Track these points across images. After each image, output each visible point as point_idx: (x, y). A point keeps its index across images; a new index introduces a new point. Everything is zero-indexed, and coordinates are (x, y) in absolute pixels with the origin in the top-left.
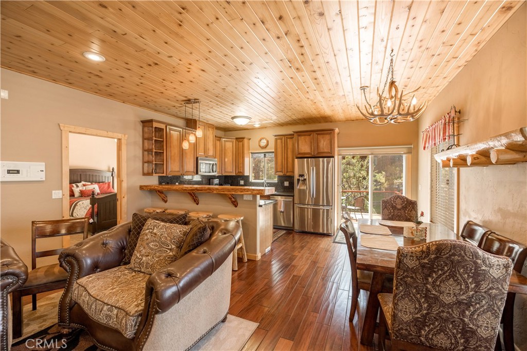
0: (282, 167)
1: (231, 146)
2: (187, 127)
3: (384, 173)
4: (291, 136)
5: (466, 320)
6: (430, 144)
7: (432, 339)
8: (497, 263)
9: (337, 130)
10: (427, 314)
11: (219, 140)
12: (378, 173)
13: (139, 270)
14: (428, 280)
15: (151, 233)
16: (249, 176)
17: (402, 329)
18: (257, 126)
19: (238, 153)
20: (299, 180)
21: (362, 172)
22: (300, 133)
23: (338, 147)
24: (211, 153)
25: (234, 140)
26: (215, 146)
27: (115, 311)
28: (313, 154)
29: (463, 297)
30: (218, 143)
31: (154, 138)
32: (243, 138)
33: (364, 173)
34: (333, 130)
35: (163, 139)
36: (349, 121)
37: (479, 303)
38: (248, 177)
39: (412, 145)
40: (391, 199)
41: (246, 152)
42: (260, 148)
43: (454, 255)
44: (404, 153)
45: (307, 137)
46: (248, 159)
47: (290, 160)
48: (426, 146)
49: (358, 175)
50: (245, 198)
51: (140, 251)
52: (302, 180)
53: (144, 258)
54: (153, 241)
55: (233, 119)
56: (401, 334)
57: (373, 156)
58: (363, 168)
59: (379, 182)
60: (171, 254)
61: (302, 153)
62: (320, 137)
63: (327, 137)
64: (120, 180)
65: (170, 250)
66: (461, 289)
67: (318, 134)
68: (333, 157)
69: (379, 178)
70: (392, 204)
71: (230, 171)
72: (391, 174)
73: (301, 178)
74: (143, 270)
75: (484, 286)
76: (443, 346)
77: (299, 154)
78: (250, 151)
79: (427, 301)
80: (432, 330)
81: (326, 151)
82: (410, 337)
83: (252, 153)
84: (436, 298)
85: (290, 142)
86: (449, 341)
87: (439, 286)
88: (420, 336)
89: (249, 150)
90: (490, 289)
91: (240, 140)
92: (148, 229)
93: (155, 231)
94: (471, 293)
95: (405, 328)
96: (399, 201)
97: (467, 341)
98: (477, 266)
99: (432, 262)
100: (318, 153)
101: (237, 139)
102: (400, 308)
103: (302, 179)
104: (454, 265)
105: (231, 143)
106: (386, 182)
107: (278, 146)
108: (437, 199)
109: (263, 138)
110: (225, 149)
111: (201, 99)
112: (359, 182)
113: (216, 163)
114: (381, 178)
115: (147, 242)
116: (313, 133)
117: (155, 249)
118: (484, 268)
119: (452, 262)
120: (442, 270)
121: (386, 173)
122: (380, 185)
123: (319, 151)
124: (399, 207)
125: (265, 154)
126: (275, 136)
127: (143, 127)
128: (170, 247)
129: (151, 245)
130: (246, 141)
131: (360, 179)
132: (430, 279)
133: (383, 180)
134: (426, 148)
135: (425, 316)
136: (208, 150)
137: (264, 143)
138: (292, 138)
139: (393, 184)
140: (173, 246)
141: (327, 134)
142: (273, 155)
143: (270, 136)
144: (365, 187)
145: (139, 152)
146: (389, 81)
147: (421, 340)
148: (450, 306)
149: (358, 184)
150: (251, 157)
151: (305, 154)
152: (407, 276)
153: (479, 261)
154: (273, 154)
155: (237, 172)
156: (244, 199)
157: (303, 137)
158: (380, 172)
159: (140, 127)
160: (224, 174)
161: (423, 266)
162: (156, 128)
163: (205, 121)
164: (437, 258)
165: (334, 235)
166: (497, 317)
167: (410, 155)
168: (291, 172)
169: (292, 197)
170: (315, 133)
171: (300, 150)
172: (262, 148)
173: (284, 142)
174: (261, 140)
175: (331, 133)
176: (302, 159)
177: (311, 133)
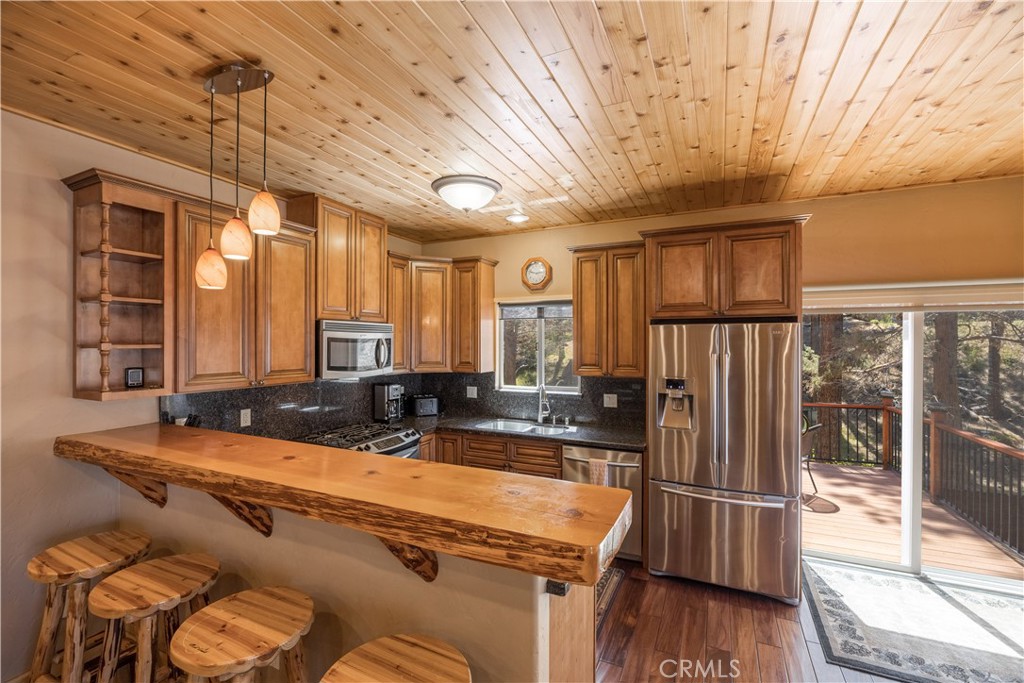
0: (600, 348)
1: (440, 283)
4: (629, 250)
11: (402, 267)
16: (493, 373)
18: (518, 219)
20: (663, 397)
22: (666, 239)
24: (372, 305)
25: (449, 267)
26: (386, 285)
28: (715, 306)
30: (398, 274)
31: (107, 248)
32: (476, 260)
34: (793, 222)
35: (162, 253)
38: (490, 376)
41: (483, 300)
42: (524, 289)
45: (690, 248)
46: (491, 322)
47: (626, 328)
52: (674, 399)
55: (437, 189)
57: (921, 313)
61: (675, 307)
62: (741, 249)
63: (772, 247)
67: (735, 239)
68: (794, 319)
71: (436, 357)
73: (670, 392)
77: (665, 307)
78: (497, 300)
81: (767, 296)
83: (500, 305)
85: (624, 268)
89: (493, 296)
91: (466, 264)
100: (735, 305)
101: (455, 262)
103: (679, 393)
105: (439, 276)
107: (586, 284)
109: (536, 261)
110: (420, 294)
111: (271, 60)
113: (390, 336)
116: (714, 234)
123: (739, 299)
125: (541, 307)
126: (576, 251)
127: (77, 204)
130: (483, 267)
136: (363, 294)
137: (537, 273)
138: (634, 256)
141: (769, 237)
142: (568, 311)
143: (556, 254)
145: (55, 305)
150: (498, 316)
151: (686, 306)
154: (570, 307)
155: (457, 362)
157: (677, 251)
159: (60, 208)
160: (416, 370)
162: (115, 205)
163: (348, 201)
168: (635, 366)
169: (638, 455)
170: (723, 236)
171: (666, 296)
172: (534, 289)
173: (605, 269)
174: (530, 265)
175: (788, 232)
176: (675, 326)
177: (709, 235)
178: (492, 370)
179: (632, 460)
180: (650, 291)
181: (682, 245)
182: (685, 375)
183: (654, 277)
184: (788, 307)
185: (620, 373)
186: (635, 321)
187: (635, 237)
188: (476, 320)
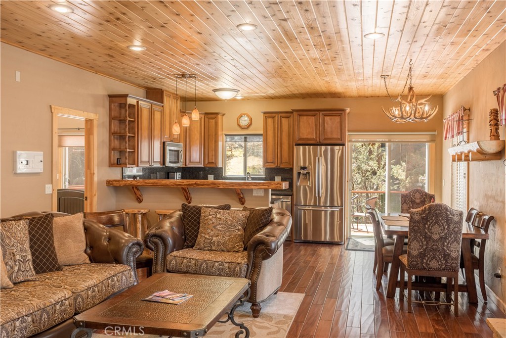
0: (275, 156)
1: (199, 124)
2: (147, 98)
3: (403, 164)
4: (288, 114)
5: (445, 248)
6: (450, 135)
7: (429, 264)
8: (456, 213)
9: (348, 110)
10: (426, 248)
12: (395, 164)
13: (209, 248)
14: (425, 226)
15: (215, 217)
17: (413, 261)
19: (209, 135)
20: (299, 174)
21: (370, 163)
22: (302, 113)
23: (349, 131)
25: (203, 116)
27: (227, 265)
28: (318, 140)
29: (443, 234)
31: (128, 118)
32: (217, 114)
33: (373, 164)
34: (344, 110)
35: (135, 119)
36: (362, 98)
37: (450, 237)
38: (221, 169)
39: (435, 131)
40: (410, 193)
41: (220, 133)
42: (238, 128)
43: (437, 210)
44: (427, 142)
45: (310, 117)
46: (221, 143)
47: (285, 147)
48: (448, 136)
49: (364, 167)
50: (255, 194)
51: (208, 233)
52: (303, 174)
53: (214, 238)
54: (220, 224)
55: (215, 92)
56: (412, 265)
57: (391, 143)
58: (372, 156)
59: (397, 179)
60: (239, 233)
61: (303, 139)
62: (327, 119)
63: (337, 118)
64: (91, 173)
65: (238, 230)
66: (441, 230)
67: (325, 115)
68: (343, 145)
69: (397, 173)
70: (411, 198)
71: (197, 160)
72: (414, 167)
73: (302, 172)
74: (214, 248)
75: (452, 226)
76: (435, 267)
77: (300, 139)
78: (224, 133)
79: (426, 240)
80: (429, 257)
81: (335, 136)
82: (418, 266)
83: (226, 135)
84: (430, 237)
85: (285, 122)
86: (438, 264)
87: (431, 229)
88: (423, 264)
89: (223, 131)
90: (454, 228)
91: (211, 115)
92: (210, 215)
93: (218, 216)
94: (446, 231)
95: (415, 260)
96: (418, 195)
97: (446, 262)
98: (447, 215)
99: (427, 215)
100: (325, 139)
101: (206, 114)
102: (412, 247)
103: (305, 172)
104: (437, 215)
106: (406, 178)
107: (268, 128)
108: (458, 194)
109: (244, 115)
112: (366, 178)
113: (182, 149)
114: (400, 172)
115: (214, 225)
116: (318, 113)
117: (224, 230)
118: (450, 216)
119: (436, 214)
120: (432, 219)
121: (408, 163)
122: (399, 184)
123: (326, 137)
124: (418, 201)
125: (246, 137)
126: (265, 113)
127: (111, 103)
128: (237, 228)
129: (218, 227)
130: (220, 116)
131: (368, 174)
132: (426, 226)
133: (402, 176)
134: (447, 138)
135: (425, 250)
137: (245, 121)
138: (288, 117)
139: (417, 181)
140: (240, 227)
141: (336, 115)
142: (261, 139)
143: (255, 115)
144: (375, 187)
145: (106, 136)
146: (408, 86)
147: (423, 266)
148: (437, 241)
149: (365, 183)
150: (224, 140)
151: (308, 139)
152: (415, 226)
153: (448, 213)
154: (261, 137)
155: (206, 162)
156: (253, 195)
157: (305, 118)
158: (397, 163)
159: (107, 103)
161: (423, 218)
162: (129, 104)
163: (172, 91)
164: (429, 213)
165: (344, 243)
166: (459, 244)
167: (433, 144)
168: (289, 163)
169: (290, 197)
170: (321, 113)
171: (301, 135)
172: (242, 128)
173: (277, 122)
174: (241, 117)
175: (342, 114)
176: (307, 147)
177: (316, 113)
178: (221, 167)
179: (288, 199)
180: (295, 133)
181: (307, 115)
182: (307, 165)
183: (296, 127)
184: (342, 140)
185: (282, 166)
186: (289, 144)
187: (289, 110)
188: (216, 142)
